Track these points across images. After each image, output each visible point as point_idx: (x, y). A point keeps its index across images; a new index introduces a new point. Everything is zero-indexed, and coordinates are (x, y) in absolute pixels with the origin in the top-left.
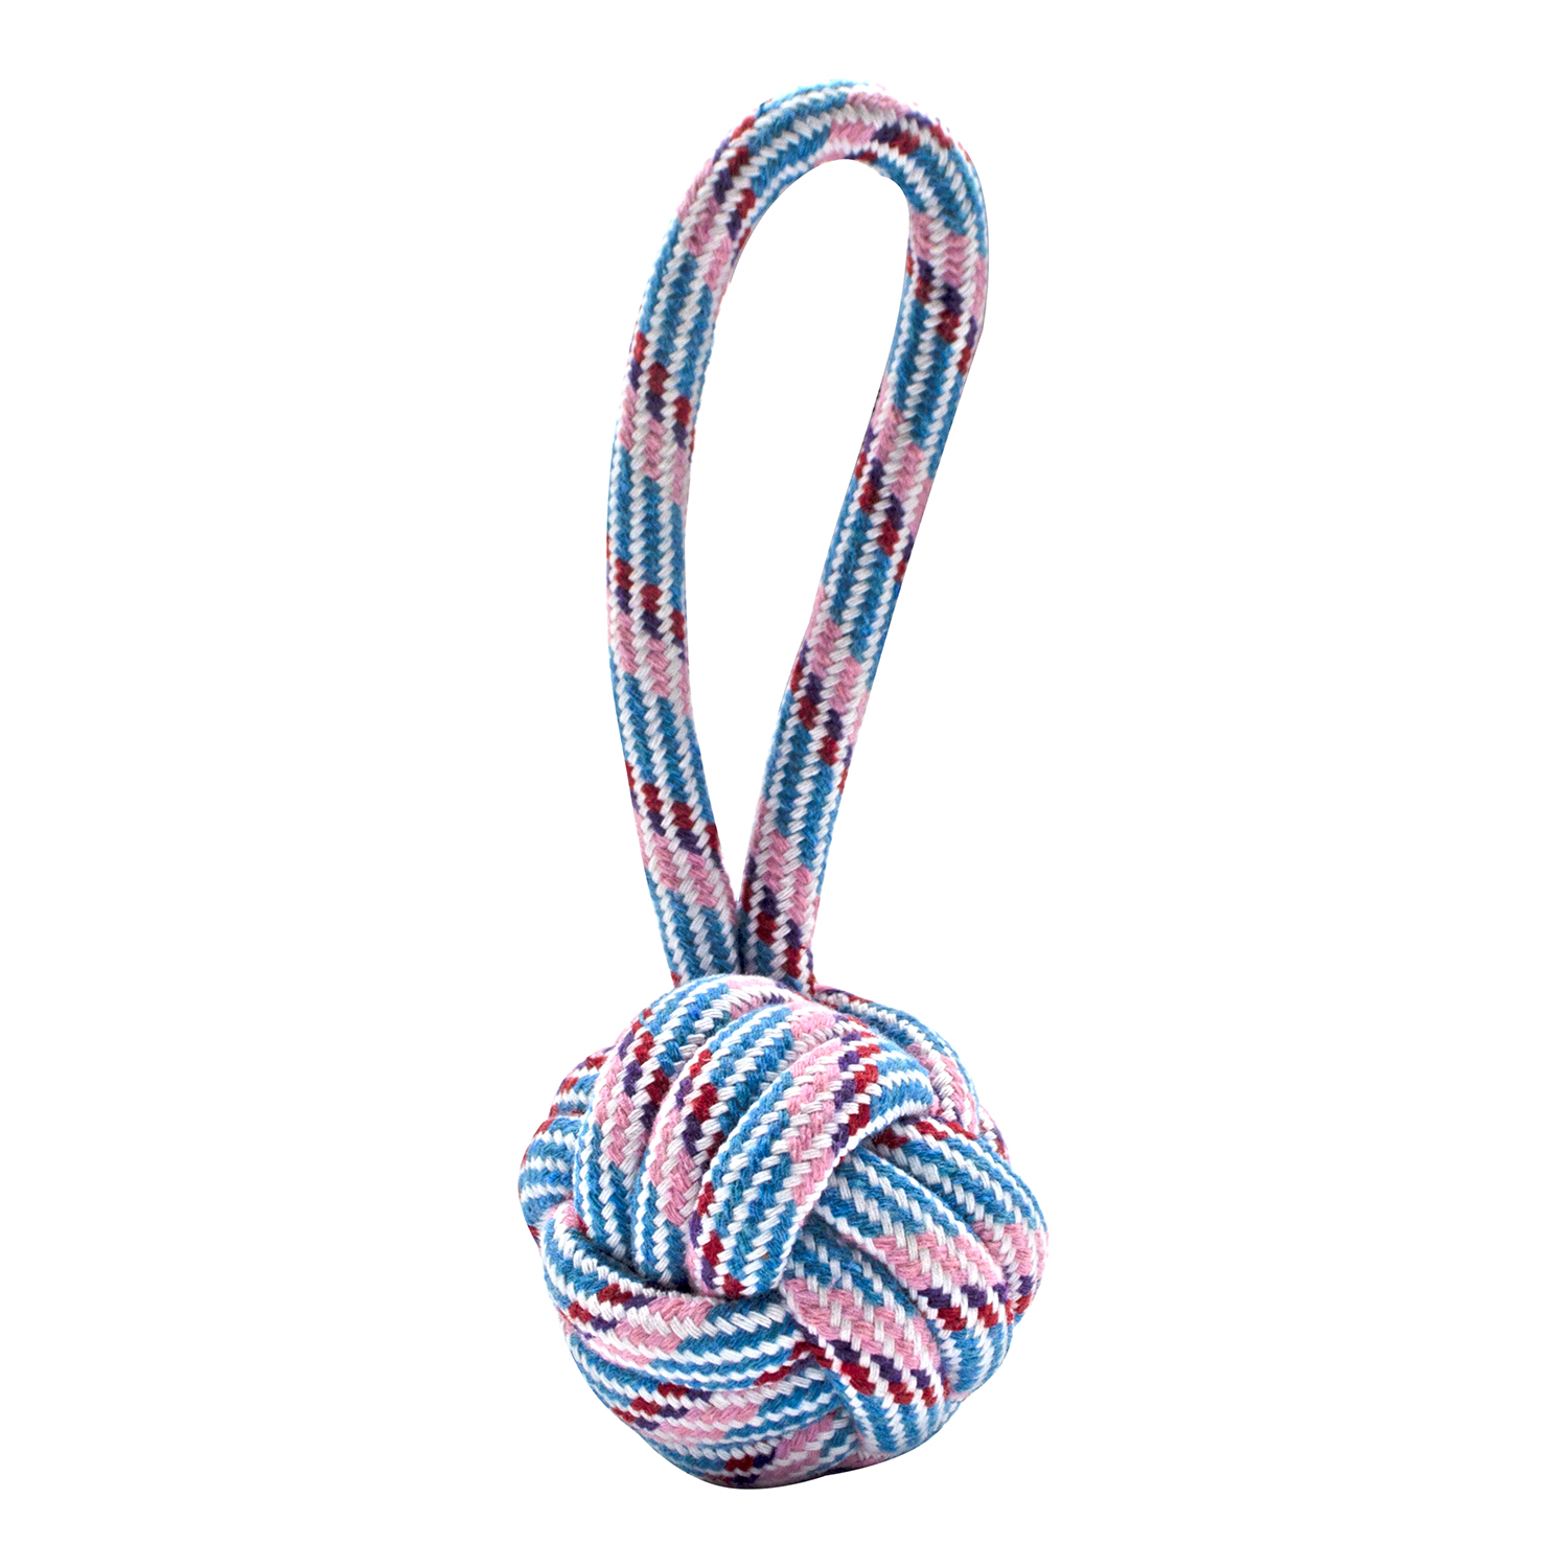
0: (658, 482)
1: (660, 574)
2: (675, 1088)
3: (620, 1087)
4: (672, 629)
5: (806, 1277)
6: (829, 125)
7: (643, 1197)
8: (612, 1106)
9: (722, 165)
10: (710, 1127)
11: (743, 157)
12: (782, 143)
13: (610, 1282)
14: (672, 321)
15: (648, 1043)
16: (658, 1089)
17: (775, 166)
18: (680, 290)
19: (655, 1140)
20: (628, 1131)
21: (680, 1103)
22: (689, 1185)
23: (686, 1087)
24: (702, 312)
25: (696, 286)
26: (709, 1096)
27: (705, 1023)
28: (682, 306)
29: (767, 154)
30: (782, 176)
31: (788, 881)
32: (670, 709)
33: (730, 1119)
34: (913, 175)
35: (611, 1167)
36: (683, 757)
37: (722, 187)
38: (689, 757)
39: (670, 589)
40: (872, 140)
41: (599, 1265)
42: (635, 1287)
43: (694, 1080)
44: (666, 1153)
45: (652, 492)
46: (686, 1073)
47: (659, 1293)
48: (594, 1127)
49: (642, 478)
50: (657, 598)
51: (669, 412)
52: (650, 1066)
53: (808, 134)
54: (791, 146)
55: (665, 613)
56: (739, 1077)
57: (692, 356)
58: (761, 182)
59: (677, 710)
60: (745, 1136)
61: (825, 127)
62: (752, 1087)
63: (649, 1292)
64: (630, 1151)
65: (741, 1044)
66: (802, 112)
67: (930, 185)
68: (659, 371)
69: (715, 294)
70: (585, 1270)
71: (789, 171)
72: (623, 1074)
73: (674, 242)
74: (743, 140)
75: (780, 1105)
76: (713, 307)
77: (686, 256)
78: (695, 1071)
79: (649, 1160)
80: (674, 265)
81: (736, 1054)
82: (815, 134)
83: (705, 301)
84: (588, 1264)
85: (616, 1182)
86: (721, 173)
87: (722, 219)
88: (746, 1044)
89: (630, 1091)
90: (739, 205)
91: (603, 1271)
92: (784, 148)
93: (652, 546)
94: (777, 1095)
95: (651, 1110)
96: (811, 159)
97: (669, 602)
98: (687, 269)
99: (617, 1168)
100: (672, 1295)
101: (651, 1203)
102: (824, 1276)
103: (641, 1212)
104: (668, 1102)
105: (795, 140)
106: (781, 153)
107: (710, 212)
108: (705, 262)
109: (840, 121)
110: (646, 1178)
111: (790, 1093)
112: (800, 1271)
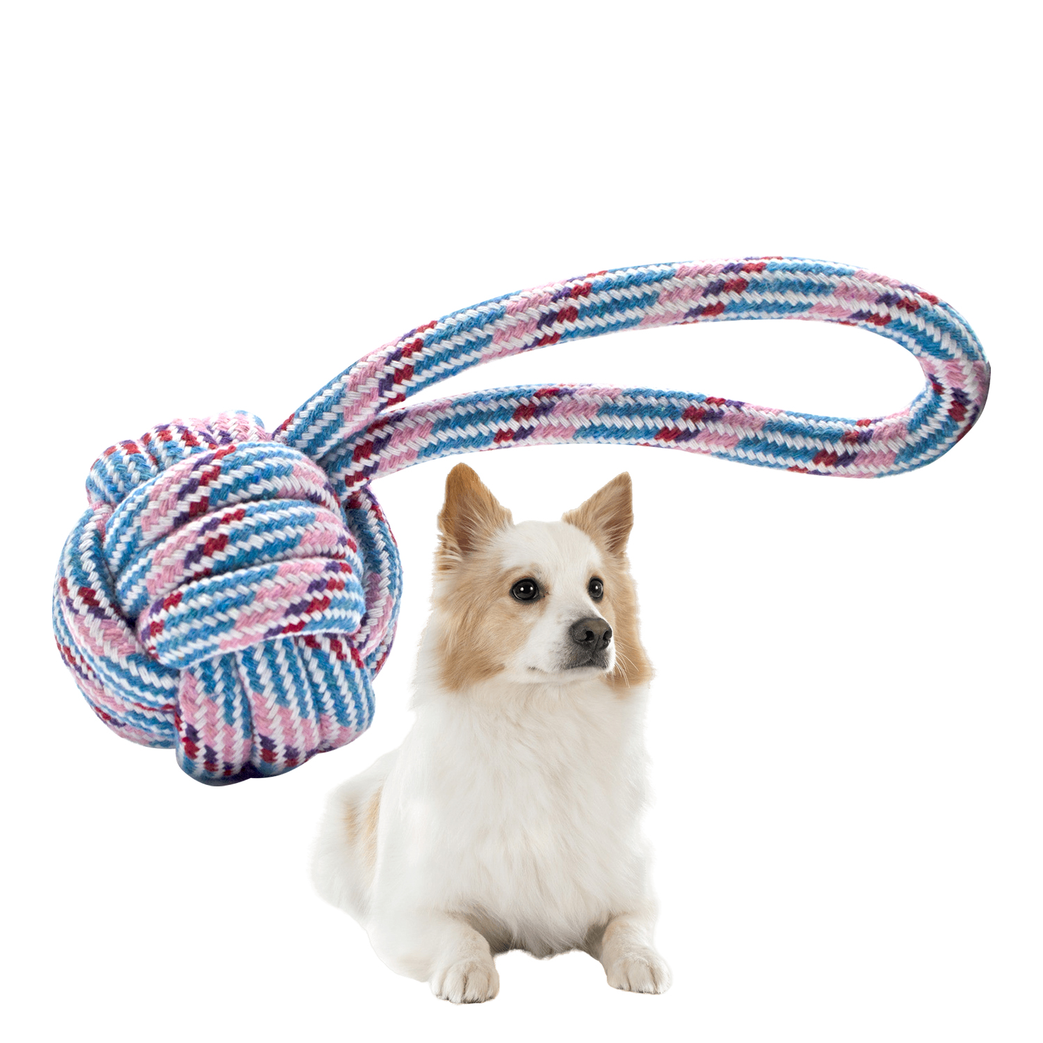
0: (657, 303)
1: (587, 318)
2: (207, 519)
3: (176, 488)
4: (546, 336)
5: (199, 680)
6: (955, 357)
7: (143, 562)
8: (164, 495)
9: (902, 294)
10: (206, 562)
11: (911, 307)
12: (931, 330)
13: (93, 587)
14: (783, 286)
15: (214, 475)
16: (198, 510)
17: (912, 331)
18: (807, 288)
19: (171, 540)
20: (162, 519)
21: (202, 532)
22: (171, 581)
23: (212, 525)
24: (792, 307)
25: (812, 299)
26: (221, 543)
27: (256, 489)
28: (795, 291)
29: (919, 323)
30: (905, 338)
31: (403, 448)
32: (485, 345)
33: (221, 569)
34: (935, 422)
35: (139, 528)
36: (449, 363)
37: (887, 299)
38: (450, 367)
39: (577, 329)
40: (952, 389)
41: (94, 570)
42: (104, 602)
43: (221, 525)
44: (172, 553)
45: (648, 300)
46: (220, 515)
47: (115, 617)
48: (147, 497)
49: (658, 291)
50: (568, 319)
51: (712, 300)
52: (203, 491)
53: (943, 346)
54: (931, 338)
55: (558, 327)
56: (246, 546)
57: (758, 308)
58: (899, 325)
59: (484, 351)
60: (221, 587)
61: (952, 355)
62: (248, 559)
63: (109, 611)
64: (156, 530)
65: (266, 525)
66: (956, 336)
67: (930, 435)
68: (740, 286)
69: (806, 314)
70: (84, 567)
71: (911, 342)
72: (185, 481)
73: (840, 273)
74: (924, 302)
75: (255, 587)
76: (796, 315)
77: (832, 286)
78: (226, 520)
79: (161, 546)
80: (822, 278)
81: (257, 530)
82: (946, 350)
83: (801, 307)
84: (89, 565)
85: (136, 538)
86: (896, 295)
87: (865, 306)
88: (269, 527)
89: (181, 496)
90: (877, 315)
91: (94, 577)
92: (929, 333)
93: (606, 308)
94: (259, 579)
95: (183, 520)
96: (925, 354)
97: (566, 330)
98: (822, 289)
99: (142, 531)
100: (121, 623)
101: (144, 569)
102: (210, 688)
103: (136, 568)
104: (196, 525)
105: (936, 339)
106: (924, 332)
107: (868, 297)
108: (829, 300)
109: (961, 363)
110: (152, 554)
111: (267, 583)
112: (198, 674)
